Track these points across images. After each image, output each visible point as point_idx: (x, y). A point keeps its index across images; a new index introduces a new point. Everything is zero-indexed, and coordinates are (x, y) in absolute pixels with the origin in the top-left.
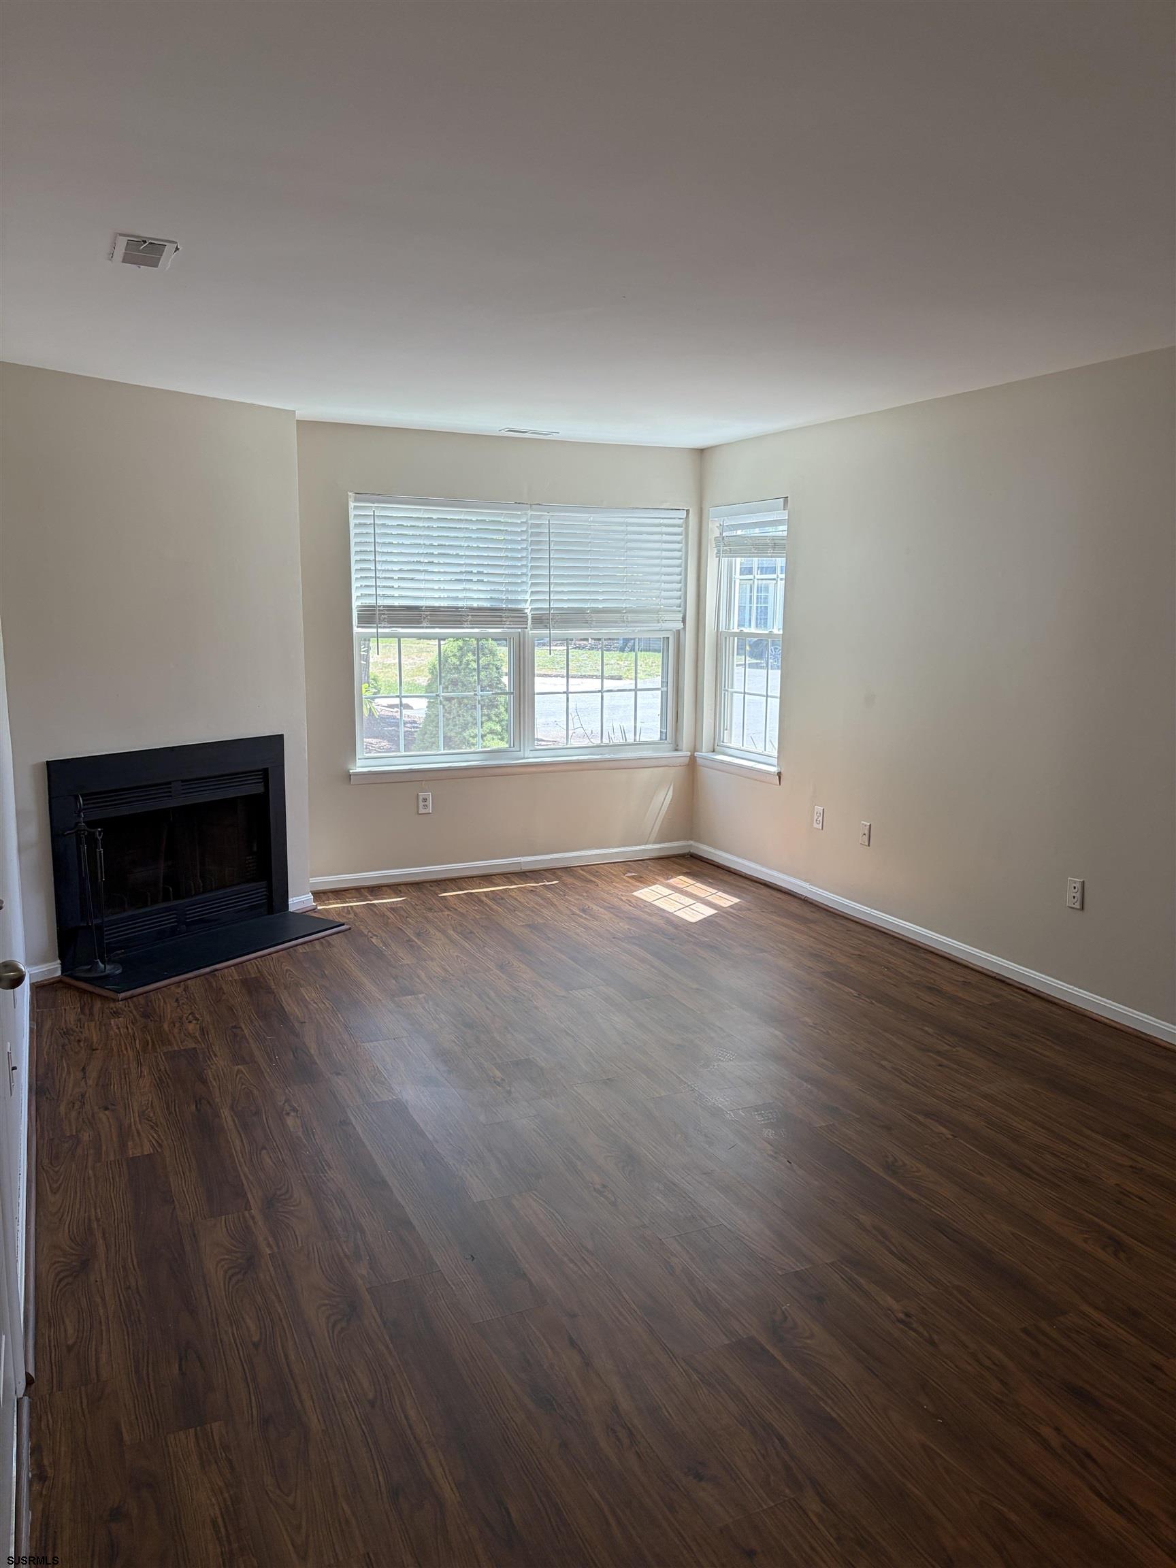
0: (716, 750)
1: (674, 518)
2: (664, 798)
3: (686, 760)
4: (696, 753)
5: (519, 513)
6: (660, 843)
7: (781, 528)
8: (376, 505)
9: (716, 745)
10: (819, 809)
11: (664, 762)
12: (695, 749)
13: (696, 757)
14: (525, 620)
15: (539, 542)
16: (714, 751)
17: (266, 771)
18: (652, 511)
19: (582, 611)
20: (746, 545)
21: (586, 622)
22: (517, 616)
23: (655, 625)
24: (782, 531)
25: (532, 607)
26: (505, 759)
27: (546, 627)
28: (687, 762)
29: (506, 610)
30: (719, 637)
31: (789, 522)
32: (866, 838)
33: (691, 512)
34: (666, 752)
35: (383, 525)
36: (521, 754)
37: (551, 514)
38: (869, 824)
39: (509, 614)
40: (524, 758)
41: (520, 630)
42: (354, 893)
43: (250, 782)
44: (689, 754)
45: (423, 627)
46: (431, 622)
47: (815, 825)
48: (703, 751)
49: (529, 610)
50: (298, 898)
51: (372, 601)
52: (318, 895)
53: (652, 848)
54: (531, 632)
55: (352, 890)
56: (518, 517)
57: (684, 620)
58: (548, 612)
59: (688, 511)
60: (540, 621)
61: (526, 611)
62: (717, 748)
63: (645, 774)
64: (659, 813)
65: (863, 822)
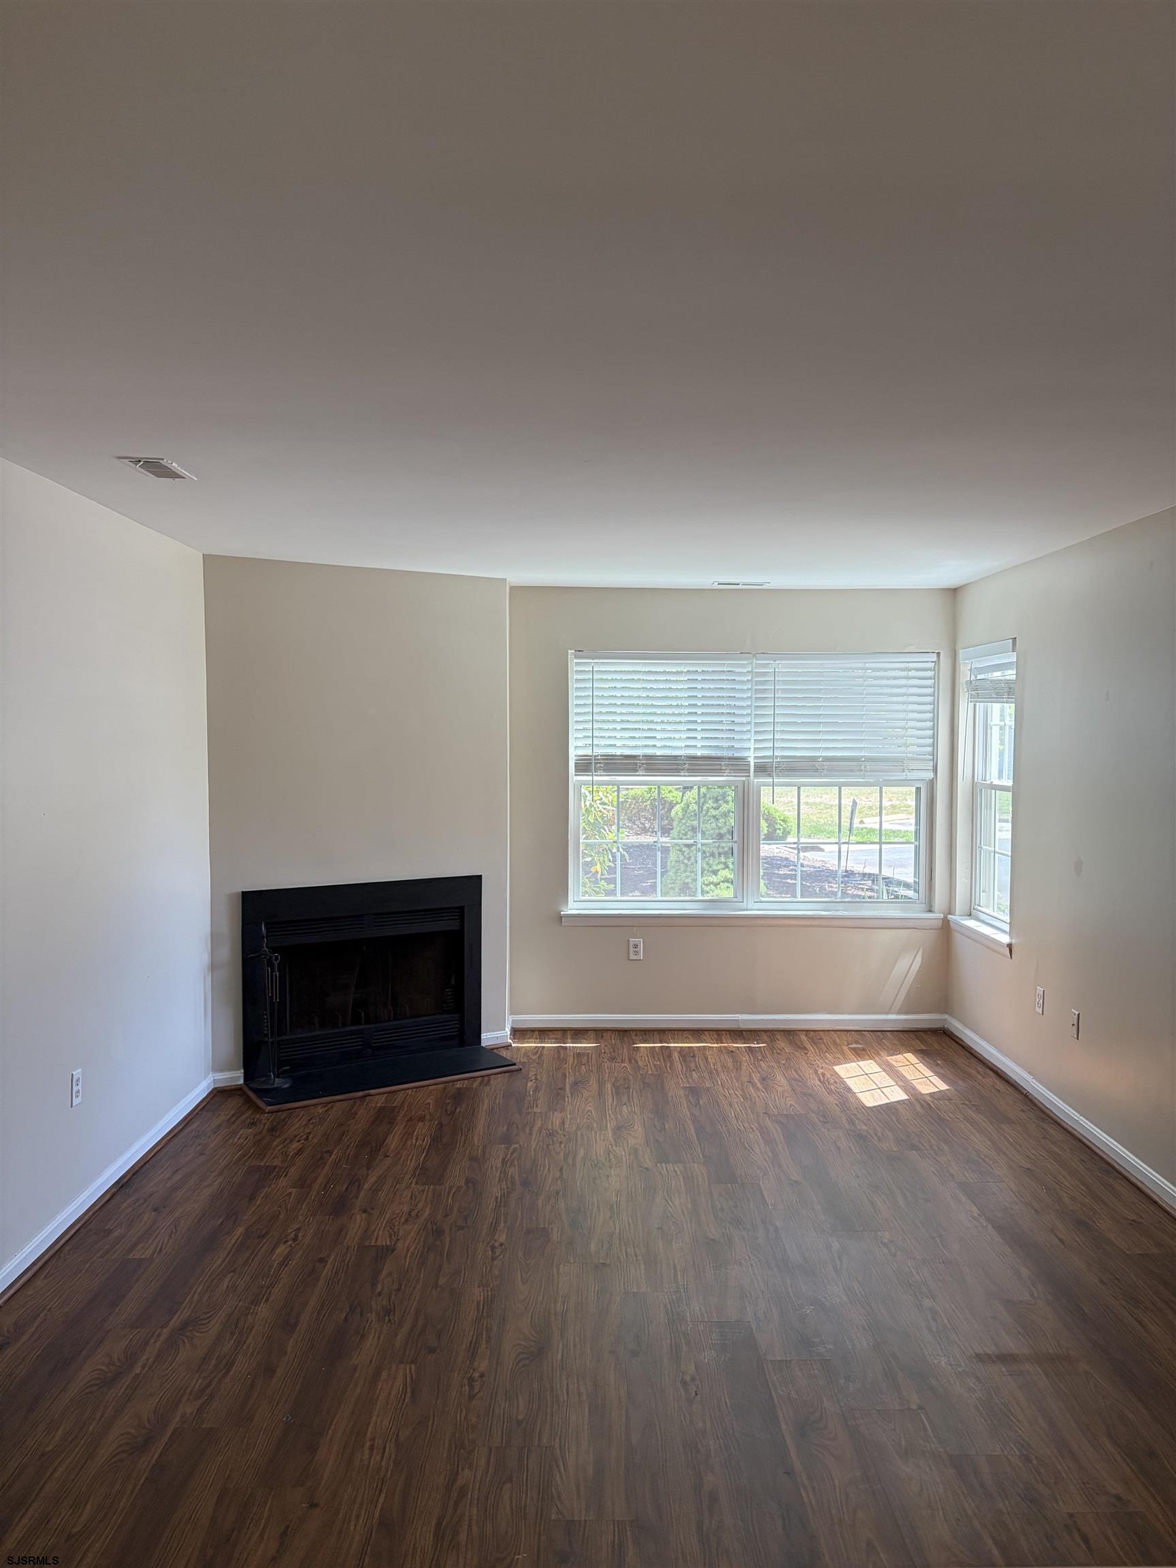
0: (972, 914)
1: (928, 662)
2: (909, 965)
3: (939, 924)
4: (949, 916)
5: (746, 662)
6: (907, 1013)
7: (1010, 672)
8: (595, 661)
9: (972, 908)
10: (1040, 990)
11: (911, 924)
12: (950, 911)
13: (949, 921)
14: (748, 768)
15: (764, 691)
16: (970, 915)
17: (462, 909)
18: (892, 655)
19: (813, 759)
20: (987, 689)
21: (817, 771)
22: (737, 764)
23: (899, 774)
24: (1011, 674)
25: (755, 755)
26: (726, 909)
27: (769, 775)
28: (940, 925)
29: (726, 759)
30: (975, 789)
31: (1018, 665)
32: (1075, 1028)
33: (942, 655)
34: (917, 913)
35: (602, 680)
36: (744, 905)
37: (777, 662)
38: (1077, 1013)
39: (729, 763)
40: (747, 910)
41: (744, 778)
42: (559, 1035)
43: (446, 918)
44: (942, 916)
45: (639, 775)
46: (647, 770)
47: (1037, 1009)
48: (957, 914)
49: (752, 758)
50: (492, 1033)
51: (588, 752)
52: (518, 1033)
53: (895, 1019)
54: (756, 781)
55: (558, 1030)
56: (743, 666)
57: (935, 770)
58: (772, 761)
59: (938, 654)
60: (762, 769)
61: (749, 759)
62: (974, 912)
63: (886, 936)
64: (906, 977)
65: (1073, 1010)
